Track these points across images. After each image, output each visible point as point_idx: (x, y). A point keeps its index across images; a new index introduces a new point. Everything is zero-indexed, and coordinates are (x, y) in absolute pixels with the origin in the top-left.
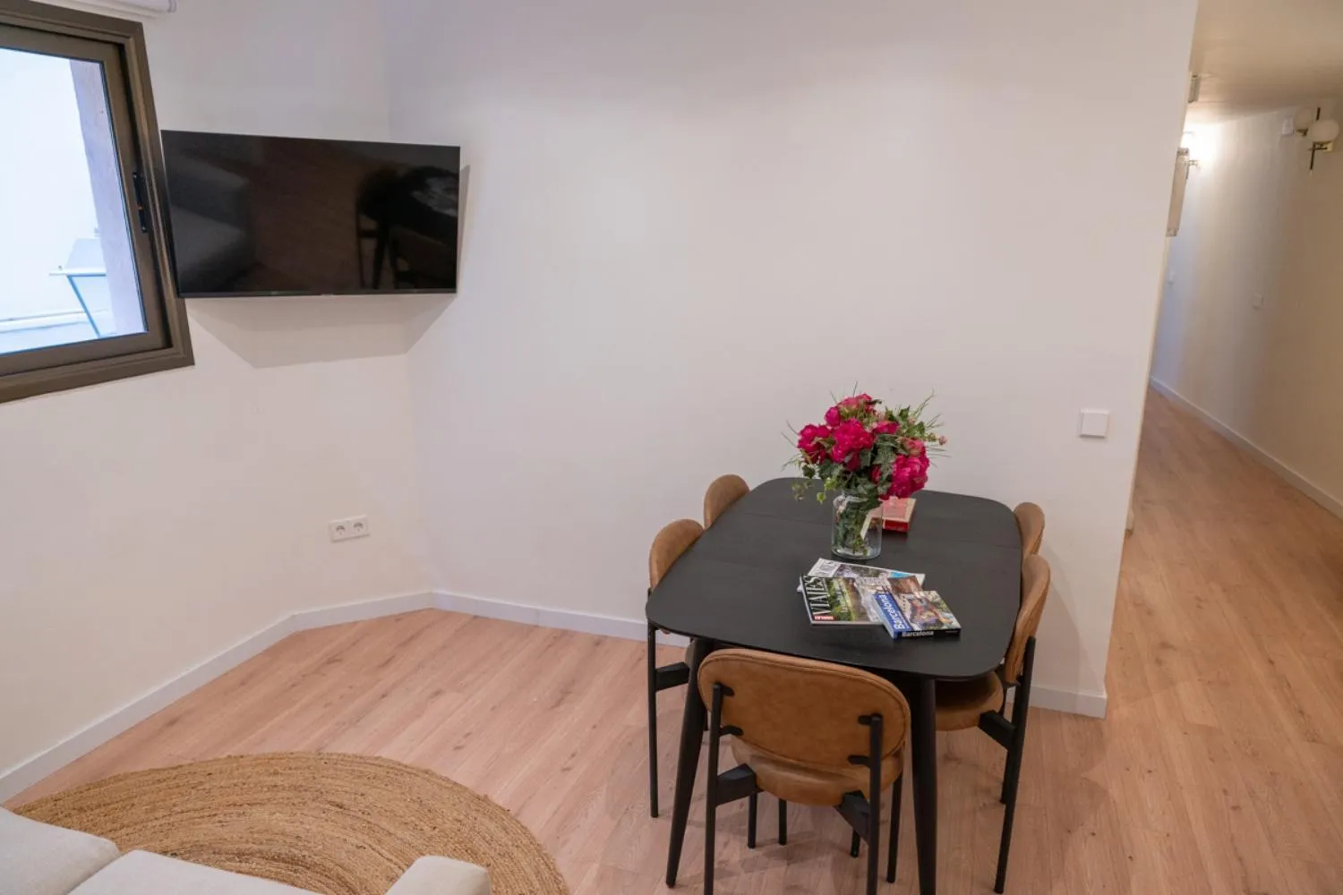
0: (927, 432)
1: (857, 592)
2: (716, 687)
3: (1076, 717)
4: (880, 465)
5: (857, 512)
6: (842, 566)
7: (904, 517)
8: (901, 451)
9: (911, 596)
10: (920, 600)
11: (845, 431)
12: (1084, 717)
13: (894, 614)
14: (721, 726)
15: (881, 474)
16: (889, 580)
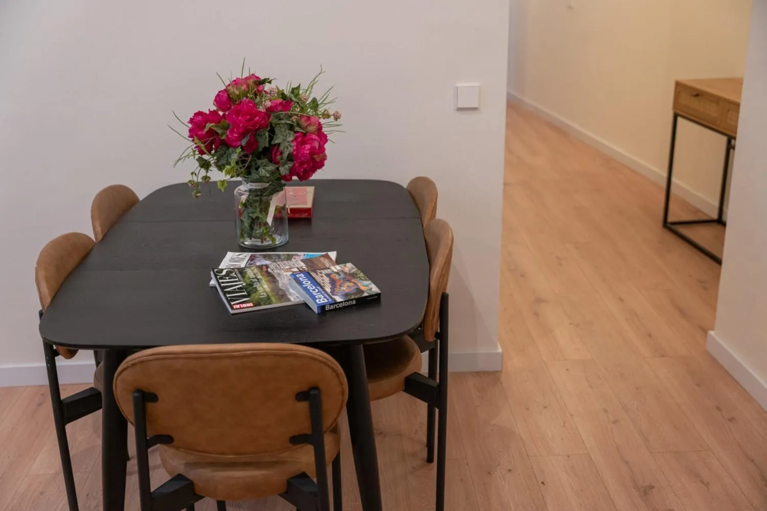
0: (321, 109)
1: (274, 277)
2: (136, 395)
3: (478, 373)
4: (279, 144)
5: (260, 199)
6: (252, 256)
7: (306, 203)
8: (297, 129)
9: (327, 271)
10: (338, 273)
11: (238, 113)
12: (486, 373)
13: (314, 290)
14: (148, 438)
15: (281, 154)
16: (303, 261)
